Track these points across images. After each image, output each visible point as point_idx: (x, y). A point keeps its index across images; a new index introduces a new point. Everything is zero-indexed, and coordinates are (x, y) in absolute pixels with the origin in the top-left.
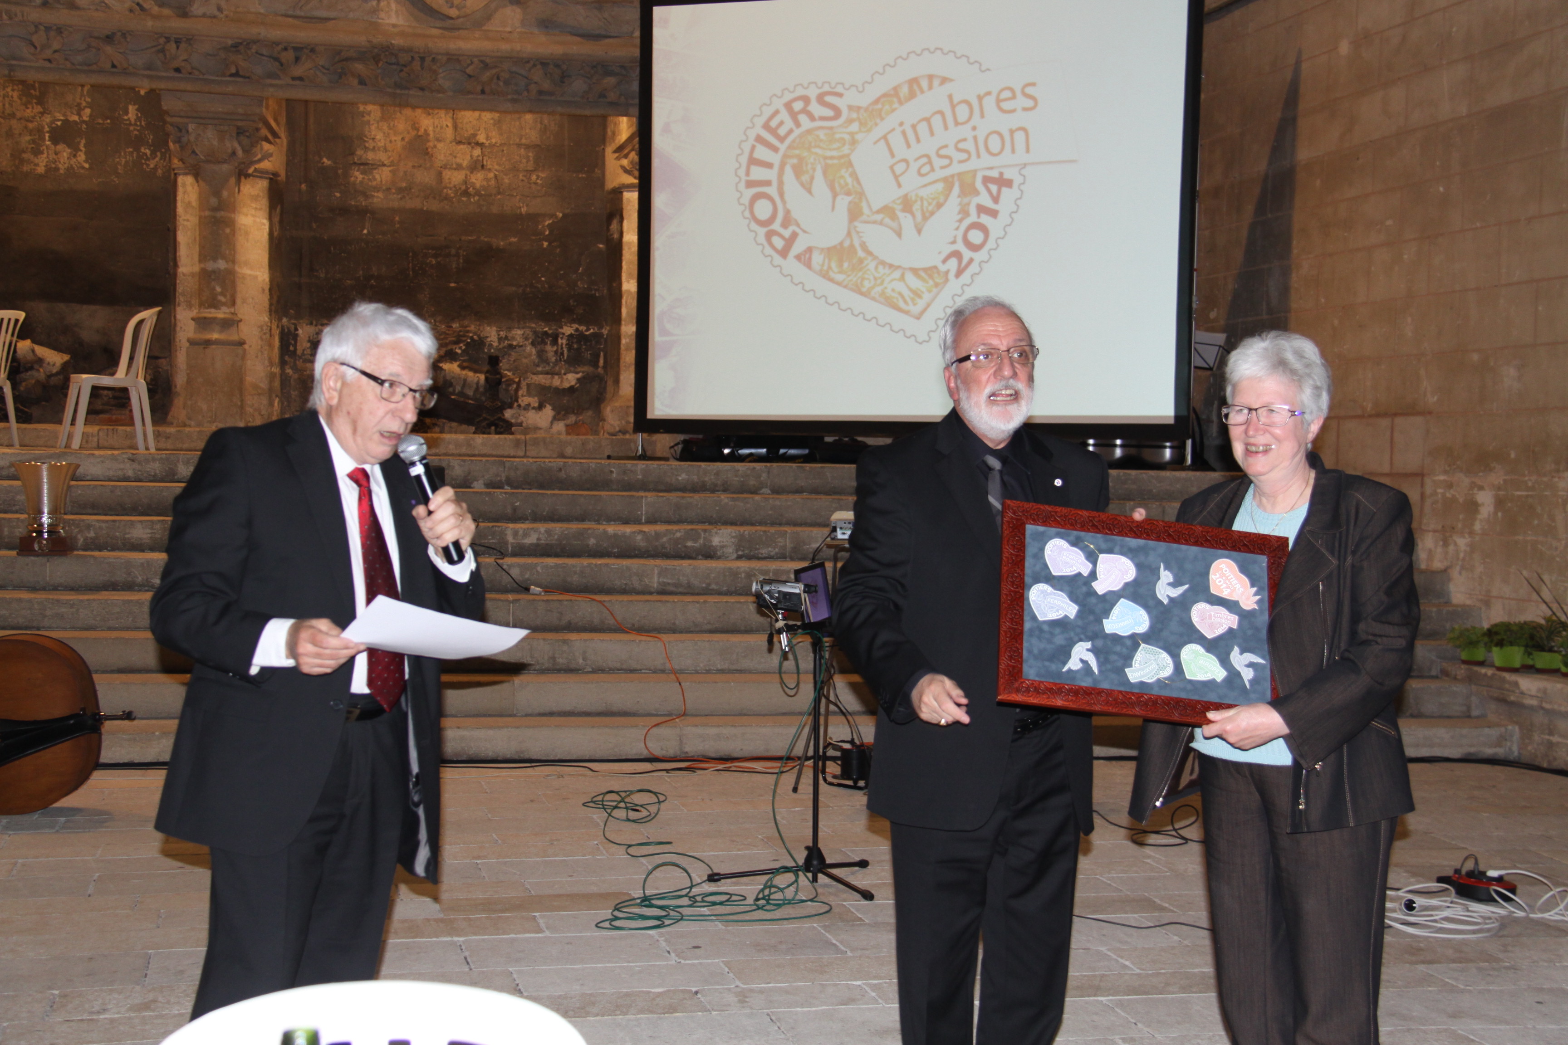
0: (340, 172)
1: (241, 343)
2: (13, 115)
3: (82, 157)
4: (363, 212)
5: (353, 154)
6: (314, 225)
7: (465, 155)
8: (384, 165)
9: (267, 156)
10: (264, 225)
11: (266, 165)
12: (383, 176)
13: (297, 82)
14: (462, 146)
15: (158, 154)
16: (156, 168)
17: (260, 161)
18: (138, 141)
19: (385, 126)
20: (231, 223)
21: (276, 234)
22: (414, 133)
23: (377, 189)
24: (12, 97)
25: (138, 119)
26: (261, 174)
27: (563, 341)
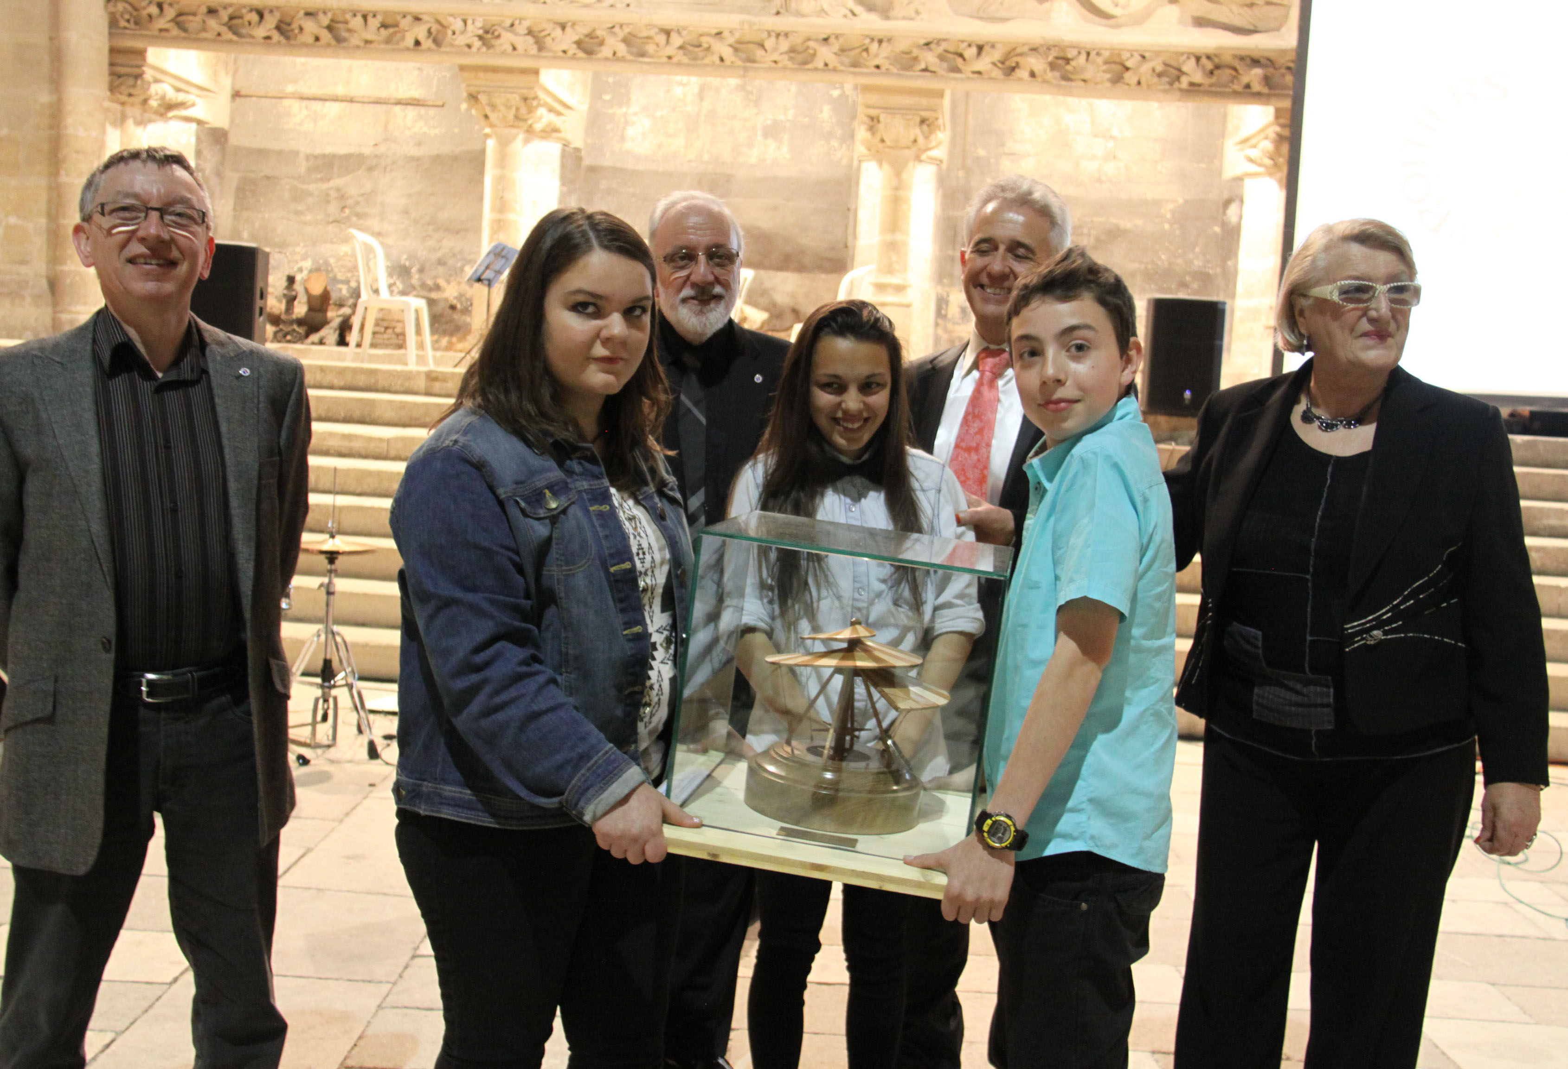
0: (992, 161)
1: (908, 306)
2: (735, 116)
3: (785, 149)
5: (1003, 145)
7: (1100, 147)
9: (939, 145)
10: (934, 204)
11: (936, 152)
12: (1029, 163)
13: (976, 76)
14: (1098, 140)
16: (842, 157)
17: (933, 148)
19: (1032, 121)
20: (905, 201)
22: (1056, 127)
24: (736, 102)
26: (932, 160)
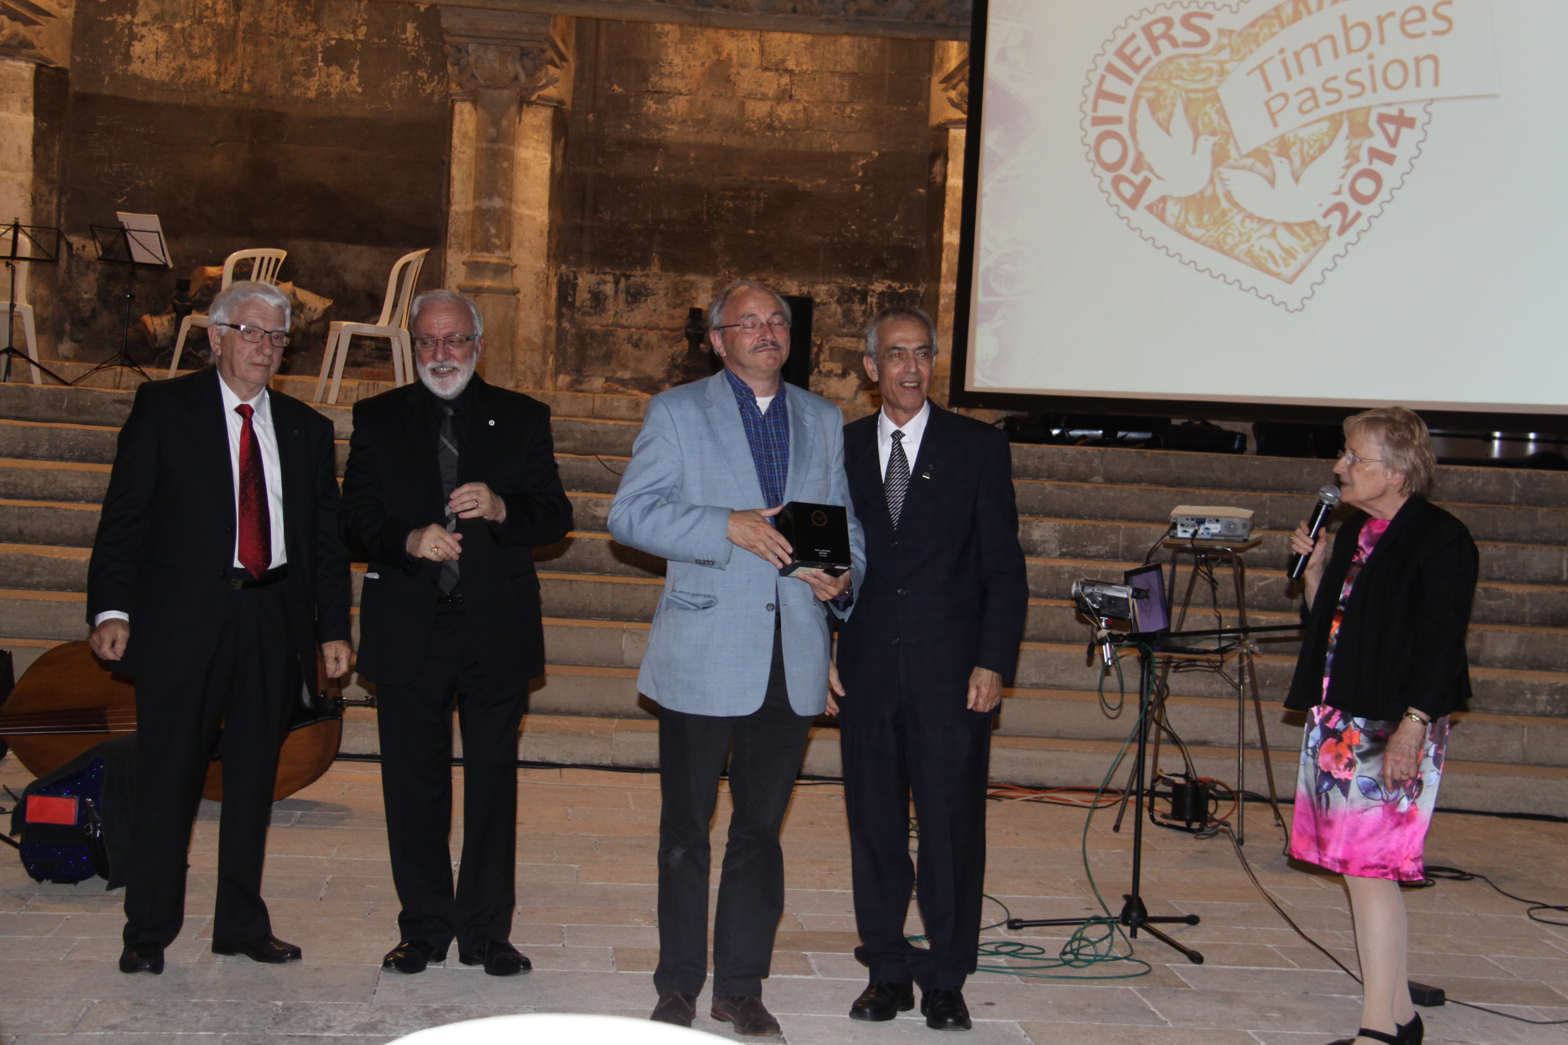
0: (632, 100)
1: (515, 292)
2: (286, 34)
3: (355, 80)
4: (655, 147)
5: (646, 80)
6: (600, 161)
7: (771, 83)
8: (681, 94)
9: (553, 81)
10: (545, 158)
11: (551, 92)
12: (679, 106)
14: (769, 74)
15: (436, 77)
16: (432, 94)
17: (544, 87)
18: (415, 63)
19: (683, 48)
20: (510, 157)
21: (558, 170)
22: (715, 57)
23: (672, 121)
24: (286, 13)
25: (416, 38)
26: (544, 102)
27: (872, 300)
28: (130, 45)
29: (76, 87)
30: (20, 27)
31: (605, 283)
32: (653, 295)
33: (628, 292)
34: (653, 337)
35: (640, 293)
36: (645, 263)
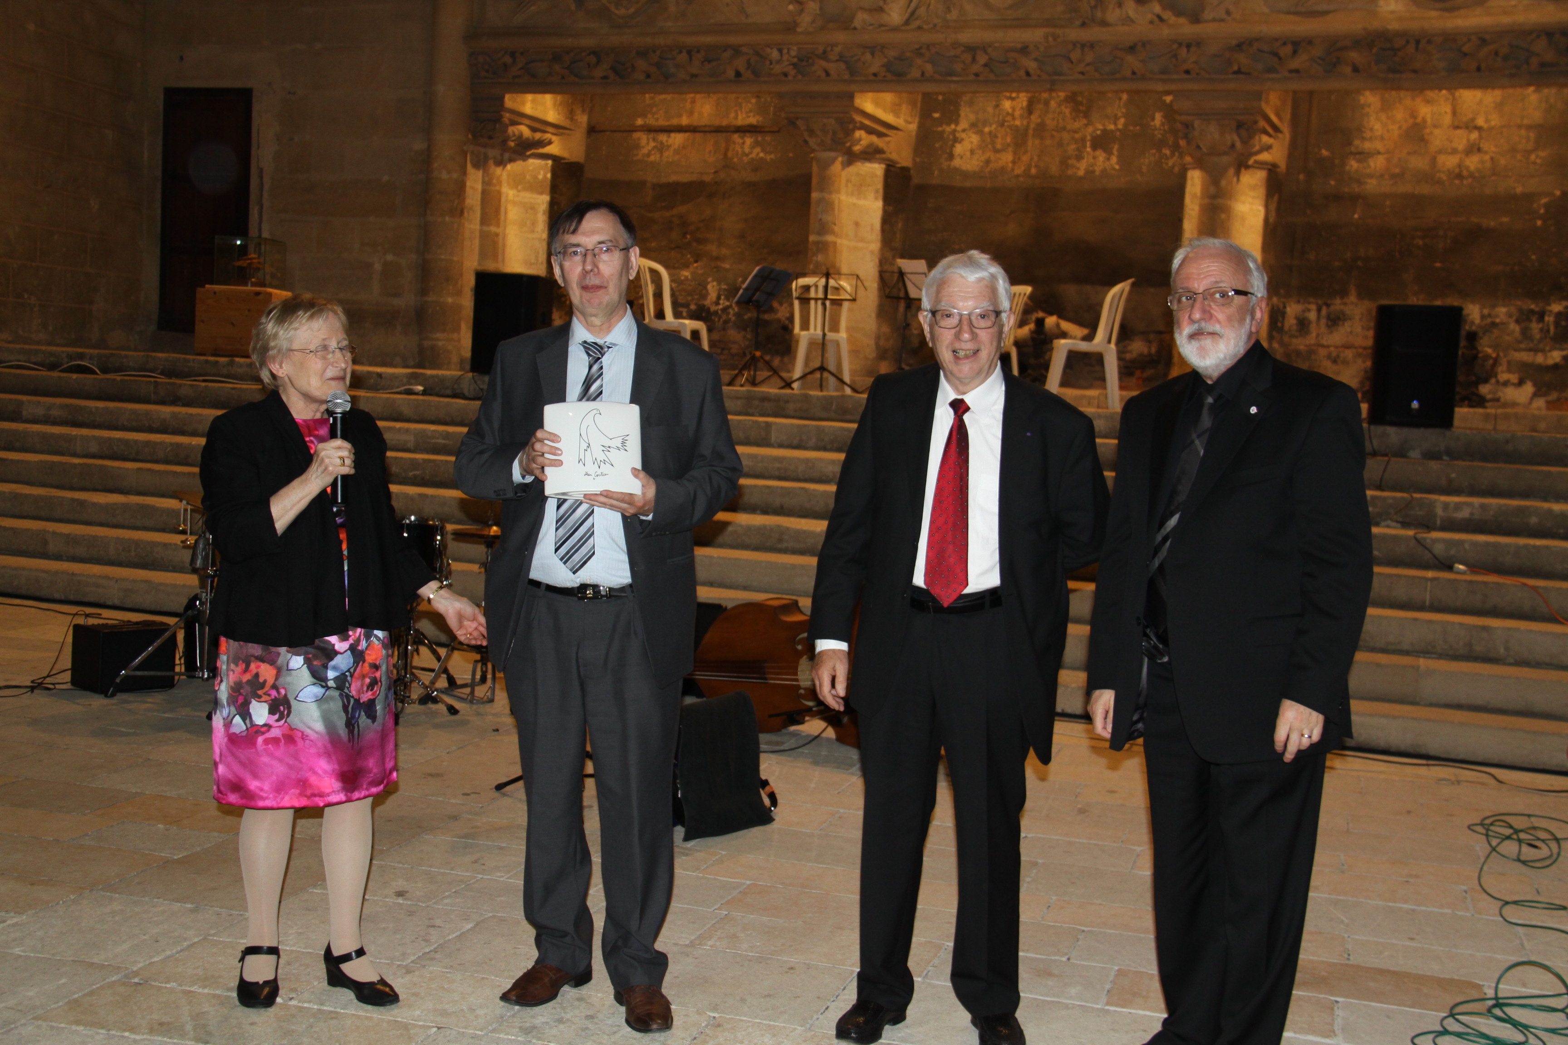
0: (1337, 161)
2: (1064, 129)
3: (1114, 159)
4: (1355, 198)
5: (1350, 144)
6: (1308, 212)
7: (1461, 140)
8: (1379, 153)
9: (1268, 148)
10: (1260, 211)
11: (1265, 157)
12: (1377, 163)
13: (1294, 75)
14: (1459, 132)
15: (1177, 154)
16: (1173, 167)
17: (1259, 152)
18: (1162, 143)
19: (1383, 117)
20: (1227, 210)
21: (1271, 220)
22: (1411, 121)
23: (1371, 176)
24: (1065, 113)
25: (1163, 124)
26: (1260, 165)
27: (1549, 319)
28: (953, 146)
29: (916, 180)
30: (874, 139)
31: (1309, 310)
32: (1350, 319)
33: (1328, 317)
34: (1349, 354)
35: (1339, 319)
36: (1343, 293)
